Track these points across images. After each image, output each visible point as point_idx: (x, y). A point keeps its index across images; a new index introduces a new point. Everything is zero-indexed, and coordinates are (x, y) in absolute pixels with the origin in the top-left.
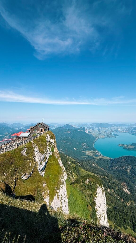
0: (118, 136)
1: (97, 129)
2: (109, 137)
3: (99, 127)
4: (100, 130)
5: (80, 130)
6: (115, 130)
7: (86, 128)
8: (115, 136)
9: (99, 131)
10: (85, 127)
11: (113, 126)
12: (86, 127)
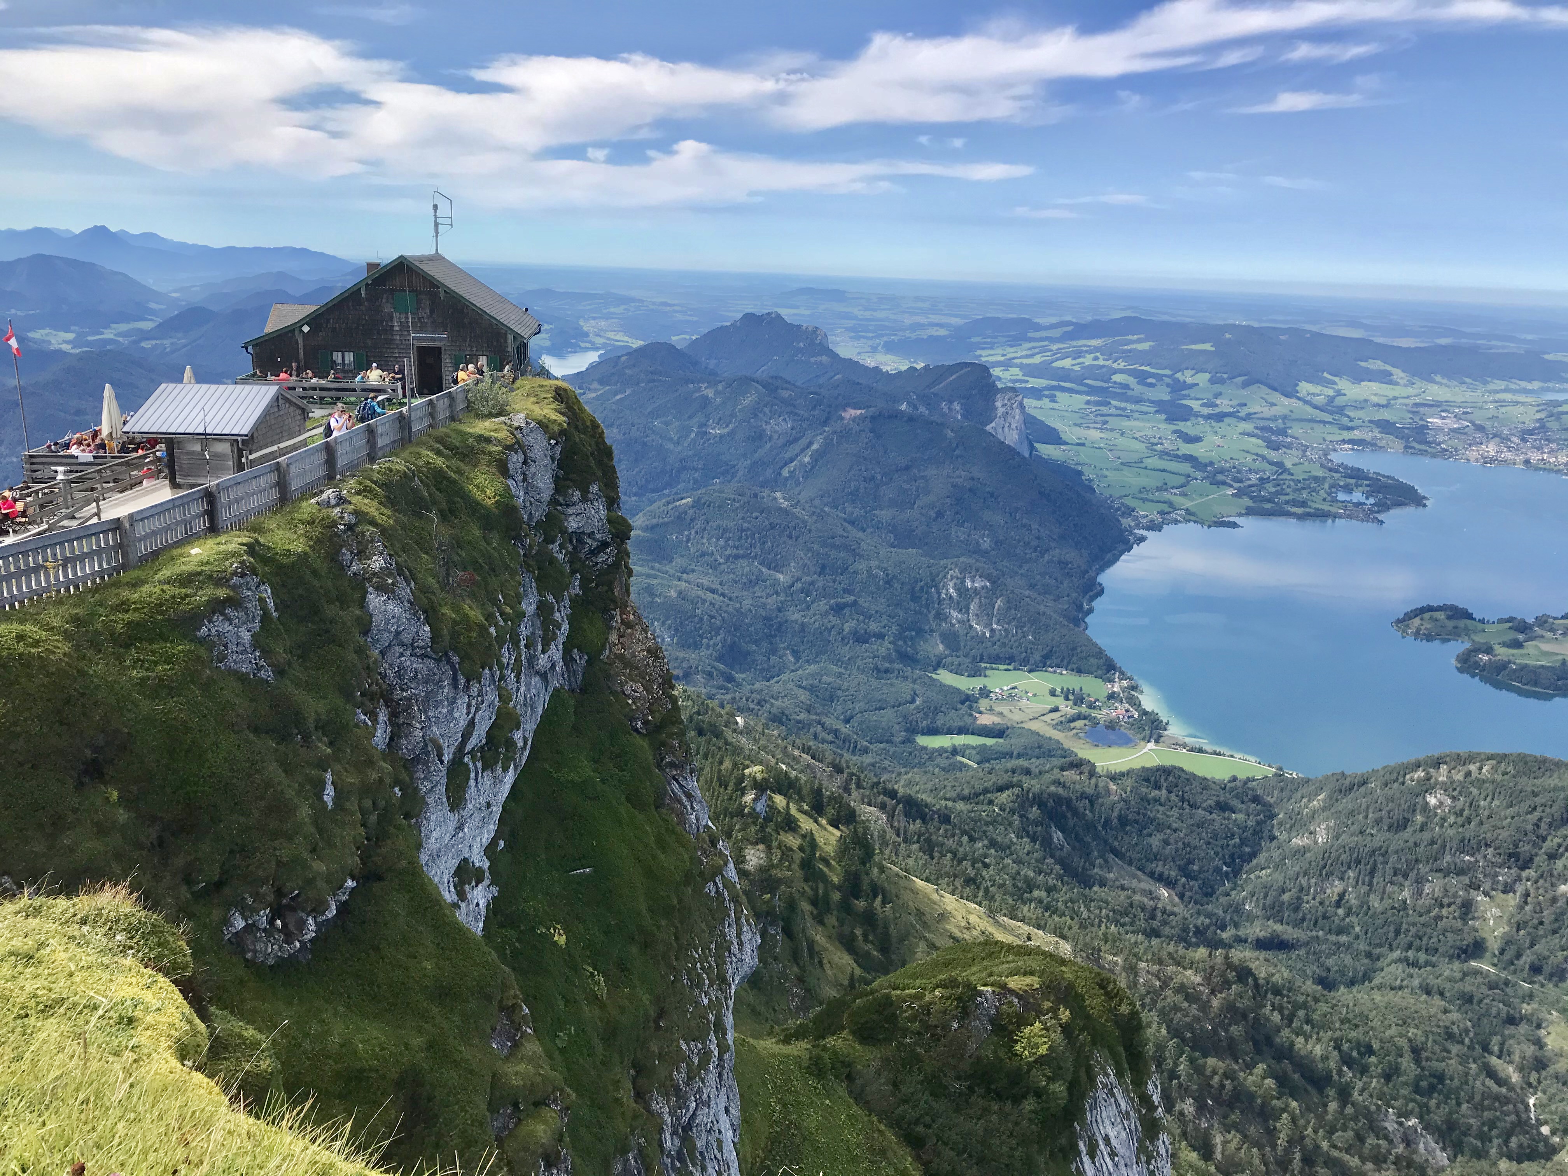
0: (1418, 501)
1: (1163, 394)
2: (1300, 517)
3: (1188, 377)
4: (1186, 414)
5: (928, 405)
6: (1386, 427)
7: (1003, 376)
8: (1383, 507)
9: (1181, 426)
10: (996, 372)
11: (1376, 365)
12: (1007, 364)
